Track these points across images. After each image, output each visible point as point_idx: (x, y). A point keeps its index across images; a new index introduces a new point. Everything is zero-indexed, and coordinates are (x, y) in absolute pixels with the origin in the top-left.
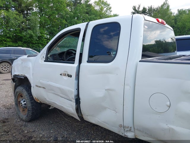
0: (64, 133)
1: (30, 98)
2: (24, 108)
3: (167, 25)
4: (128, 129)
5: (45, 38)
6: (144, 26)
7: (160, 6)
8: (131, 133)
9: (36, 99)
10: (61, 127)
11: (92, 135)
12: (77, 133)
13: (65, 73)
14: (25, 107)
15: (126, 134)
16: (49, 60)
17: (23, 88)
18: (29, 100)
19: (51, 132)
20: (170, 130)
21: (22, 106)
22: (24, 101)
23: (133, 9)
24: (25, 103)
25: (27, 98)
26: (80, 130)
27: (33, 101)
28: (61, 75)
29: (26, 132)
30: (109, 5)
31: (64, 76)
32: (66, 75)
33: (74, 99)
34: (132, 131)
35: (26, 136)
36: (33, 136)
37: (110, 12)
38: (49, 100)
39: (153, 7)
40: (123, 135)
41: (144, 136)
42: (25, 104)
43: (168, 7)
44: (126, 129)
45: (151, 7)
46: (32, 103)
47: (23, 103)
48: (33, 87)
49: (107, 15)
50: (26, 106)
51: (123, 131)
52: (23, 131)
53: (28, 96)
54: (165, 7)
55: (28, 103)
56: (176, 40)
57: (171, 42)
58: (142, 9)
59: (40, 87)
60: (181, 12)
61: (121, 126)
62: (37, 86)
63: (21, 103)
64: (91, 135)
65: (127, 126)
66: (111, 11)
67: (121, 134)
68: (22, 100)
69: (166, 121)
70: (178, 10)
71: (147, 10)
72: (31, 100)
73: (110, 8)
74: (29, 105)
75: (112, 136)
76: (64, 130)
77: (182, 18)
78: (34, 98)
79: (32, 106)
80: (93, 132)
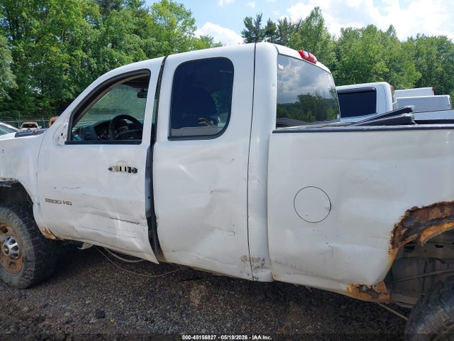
0: (117, 302)
1: (30, 232)
2: (13, 256)
3: (318, 64)
4: (259, 264)
5: (30, 95)
6: (278, 66)
7: (304, 19)
8: (264, 270)
9: (46, 232)
10: (109, 292)
11: (180, 297)
12: (147, 298)
13: (120, 165)
14: (16, 255)
15: (254, 274)
16: (74, 140)
17: (8, 210)
18: (29, 236)
19: (87, 302)
20: (332, 252)
21: (7, 252)
22: (13, 242)
23: (246, 25)
24: (16, 244)
25: (21, 233)
26: (152, 291)
27: (37, 238)
28: (110, 169)
29: (26, 309)
30: (189, 14)
31: (118, 171)
32: (123, 169)
33: (144, 219)
34: (266, 268)
35: (28, 317)
36: (46, 315)
37: (191, 31)
38: (82, 229)
39: (288, 22)
40: (250, 278)
41: (288, 273)
42: (16, 248)
43: (321, 22)
44: (255, 265)
45: (285, 22)
46: (34, 243)
47: (11, 246)
48: (39, 204)
49: (186, 37)
50: (18, 252)
51: (248, 269)
52: (17, 309)
53: (24, 226)
54: (315, 23)
55: (24, 243)
56: (338, 94)
57: (329, 98)
58: (266, 25)
59: (57, 202)
60: (348, 35)
61: (244, 259)
62: (48, 200)
63: (6, 247)
64: (178, 299)
65: (256, 257)
66: (195, 29)
67: (245, 277)
68: (8, 239)
69: (326, 237)
70: (342, 29)
71: (278, 28)
72: (32, 237)
73: (193, 22)
74: (28, 248)
75: (223, 296)
76: (118, 296)
77: (350, 47)
78: (42, 229)
79: (36, 249)
80: (183, 293)
